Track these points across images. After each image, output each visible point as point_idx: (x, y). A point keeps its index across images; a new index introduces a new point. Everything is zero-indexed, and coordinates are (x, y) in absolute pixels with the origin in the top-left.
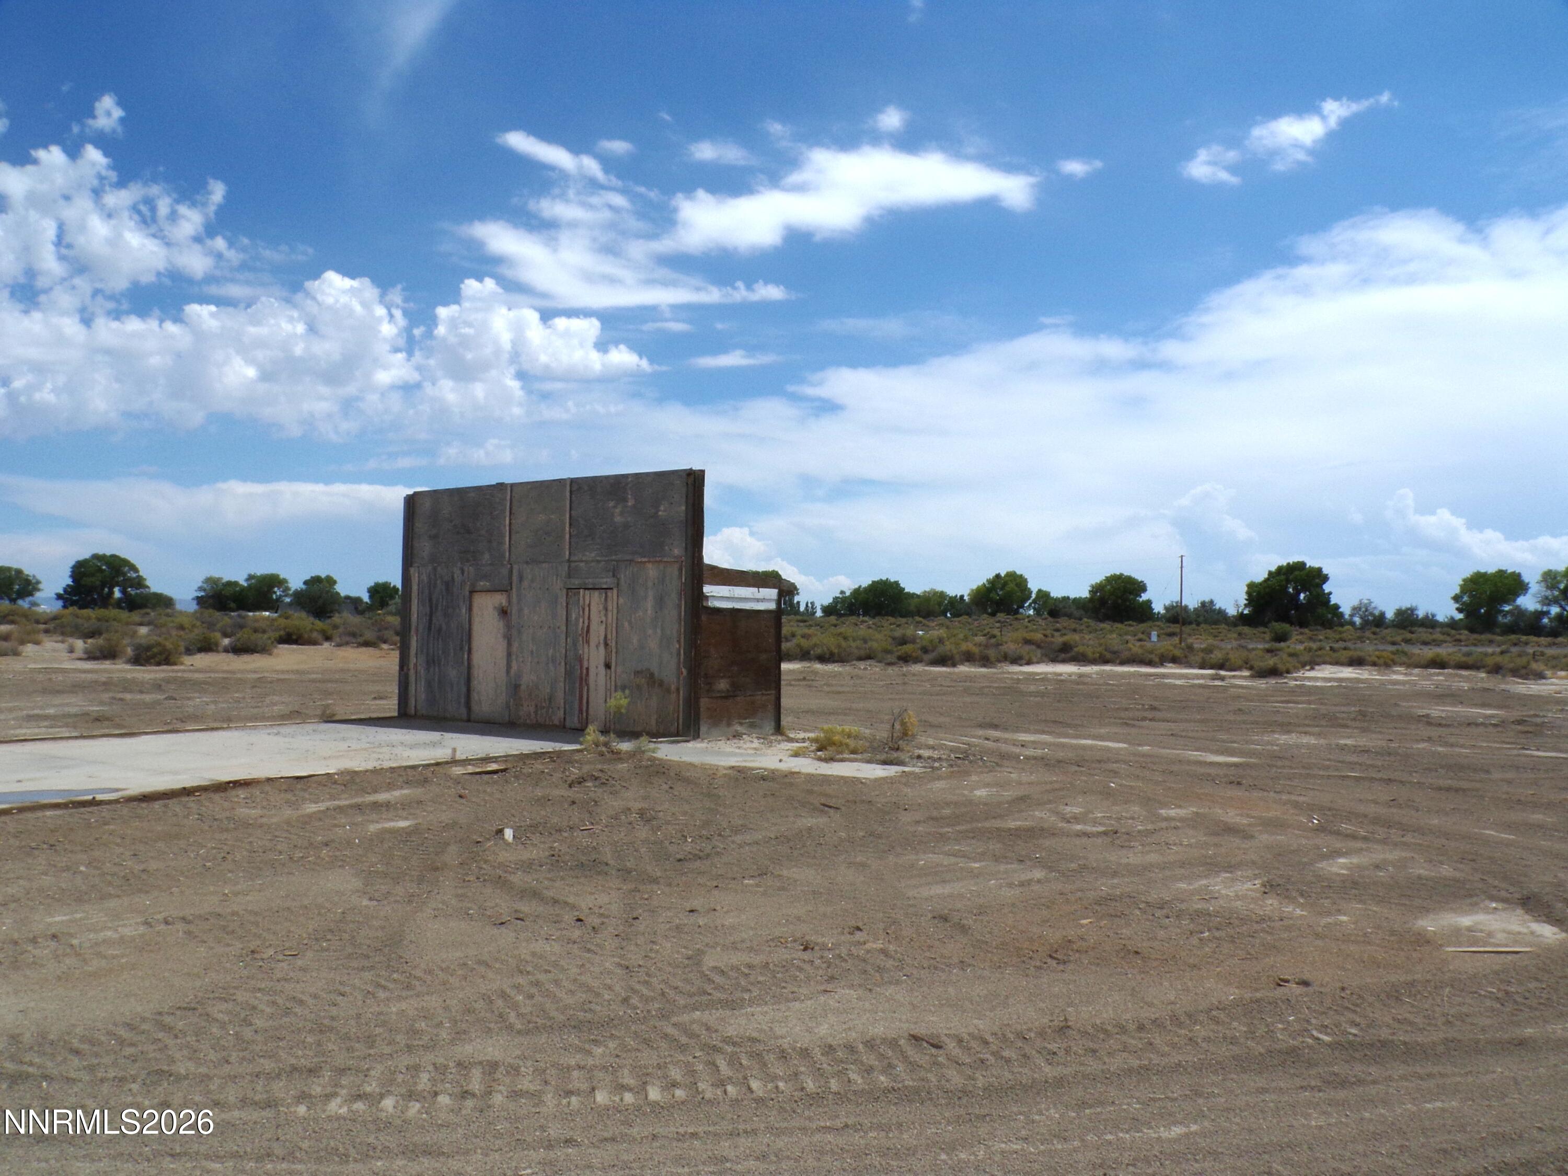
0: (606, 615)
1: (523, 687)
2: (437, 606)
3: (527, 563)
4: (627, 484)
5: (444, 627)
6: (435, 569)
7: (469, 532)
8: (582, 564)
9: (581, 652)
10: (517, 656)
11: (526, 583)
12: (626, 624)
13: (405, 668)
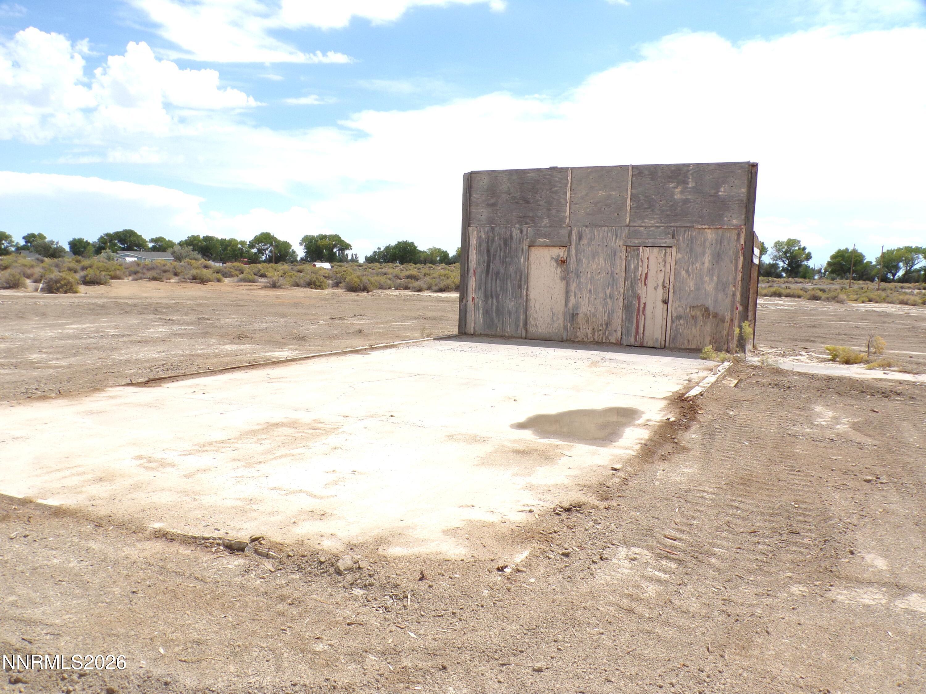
0: (665, 266)
1: (581, 315)
2: (495, 256)
3: (586, 226)
4: (688, 171)
5: (502, 271)
6: (493, 229)
7: (528, 202)
8: (642, 229)
9: (639, 291)
10: (575, 294)
11: (584, 241)
12: (683, 273)
13: (464, 301)
